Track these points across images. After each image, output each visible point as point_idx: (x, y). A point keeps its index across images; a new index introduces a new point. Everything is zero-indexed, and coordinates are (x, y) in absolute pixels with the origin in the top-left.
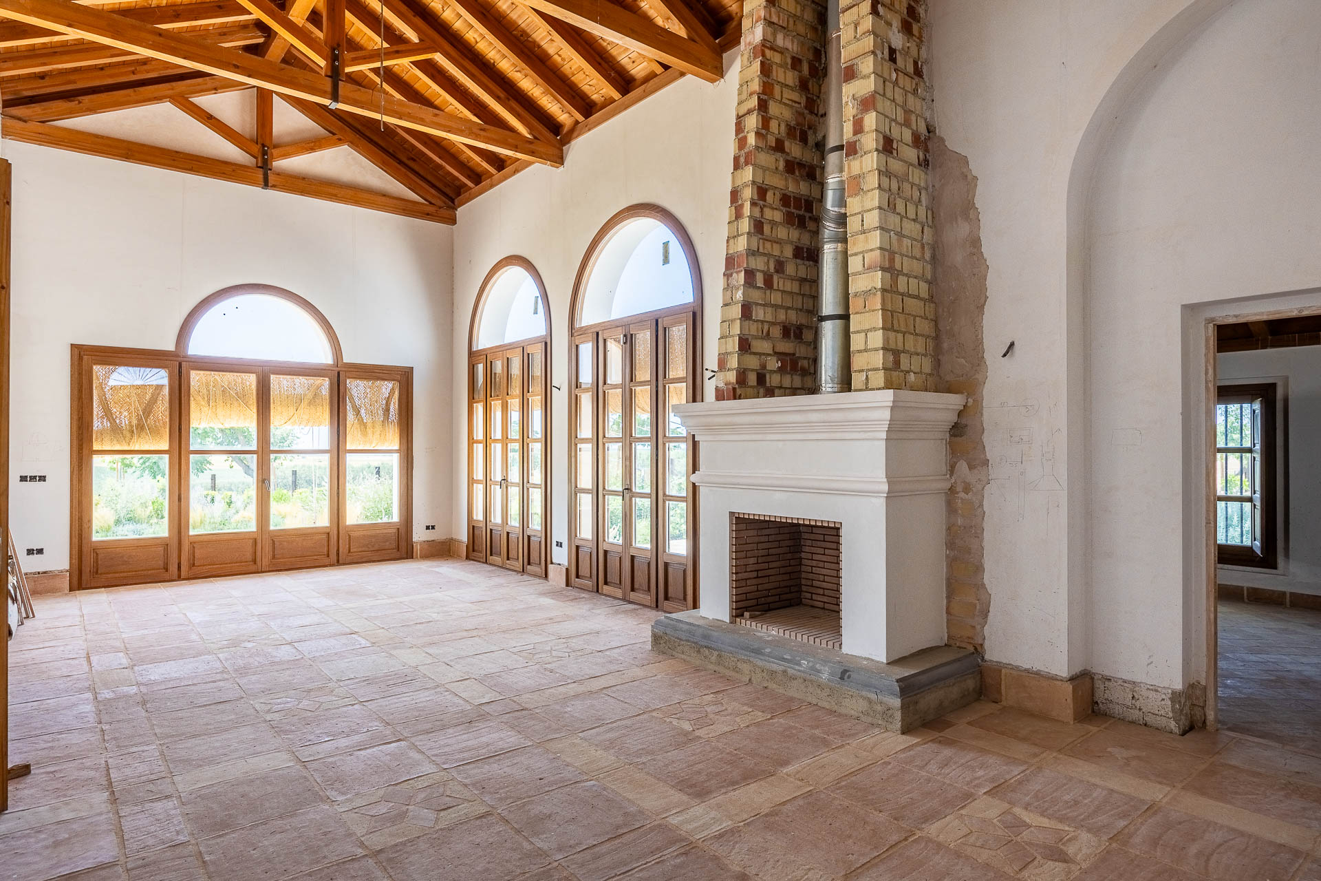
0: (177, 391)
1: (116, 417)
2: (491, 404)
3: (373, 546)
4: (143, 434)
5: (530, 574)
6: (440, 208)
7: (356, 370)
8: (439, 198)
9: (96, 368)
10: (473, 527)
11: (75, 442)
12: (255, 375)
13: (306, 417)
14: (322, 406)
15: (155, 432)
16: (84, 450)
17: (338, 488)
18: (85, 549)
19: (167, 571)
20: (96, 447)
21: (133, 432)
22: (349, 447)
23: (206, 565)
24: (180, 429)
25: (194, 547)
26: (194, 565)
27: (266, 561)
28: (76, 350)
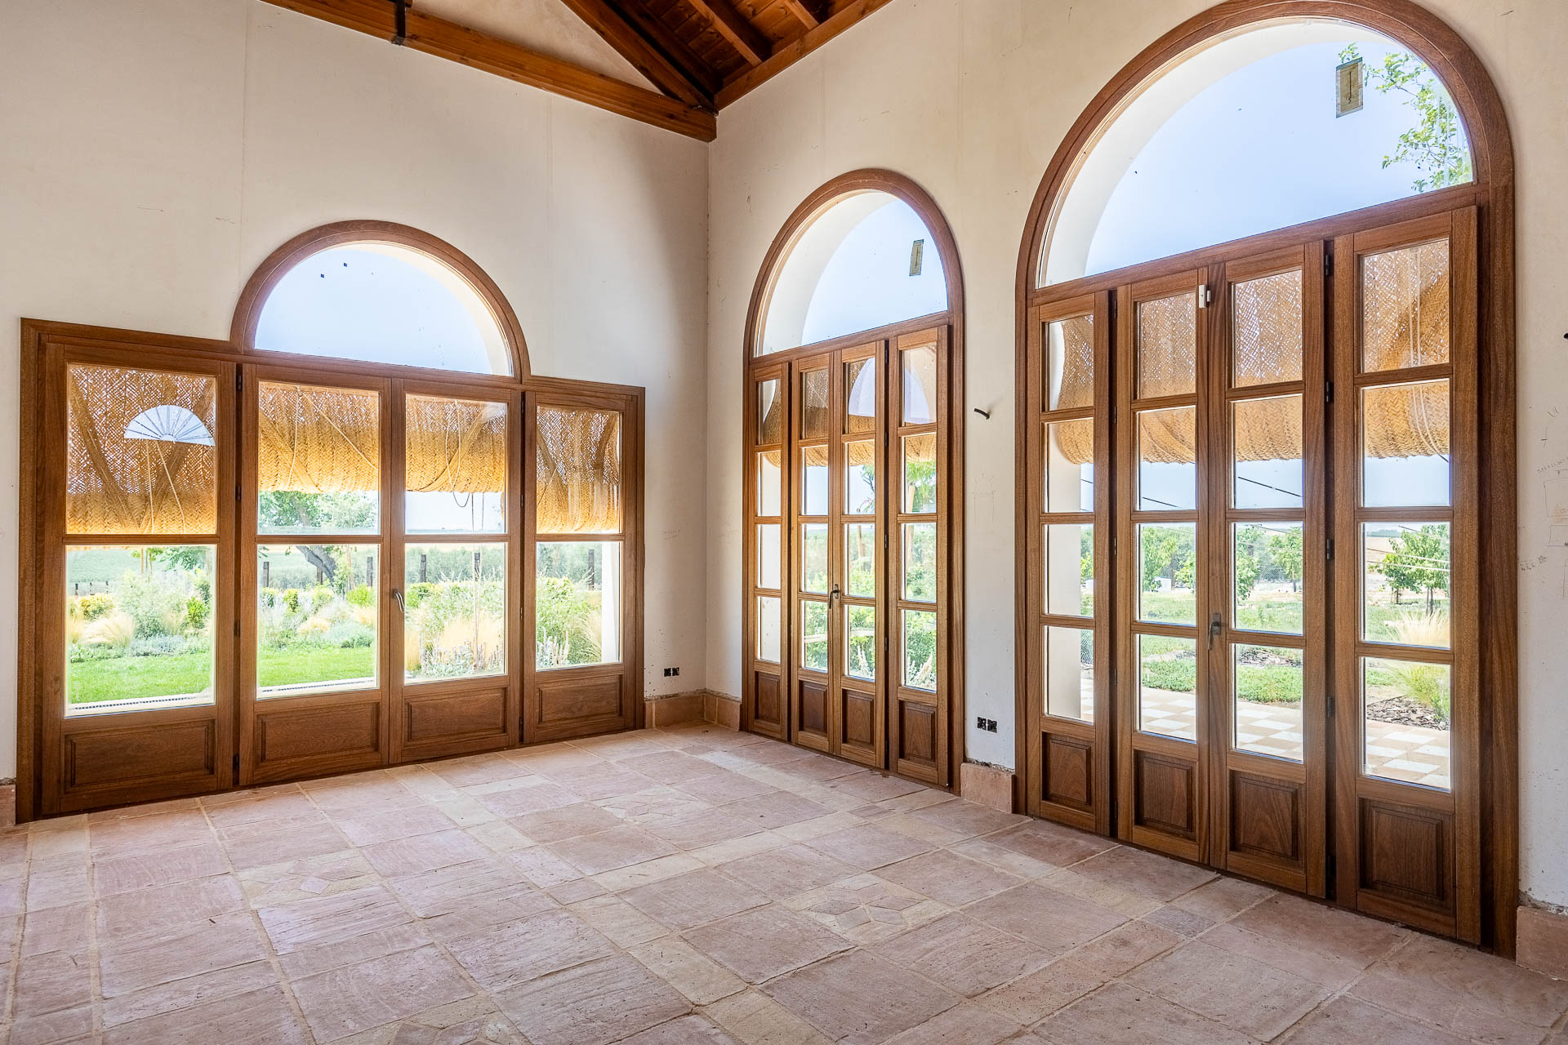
0: (233, 420)
1: (115, 470)
2: (800, 451)
3: (580, 709)
4: (167, 504)
5: (902, 775)
6: (691, 107)
7: (554, 390)
8: (690, 91)
9: (74, 370)
10: (757, 673)
11: (29, 518)
12: (376, 394)
13: (465, 474)
14: (494, 454)
15: (190, 501)
16: (47, 534)
17: (522, 605)
18: (48, 737)
19: (212, 773)
20: (71, 529)
21: (147, 499)
22: (541, 530)
23: (287, 758)
24: (238, 494)
25: (264, 724)
26: (263, 758)
27: (395, 746)
28: (32, 330)
